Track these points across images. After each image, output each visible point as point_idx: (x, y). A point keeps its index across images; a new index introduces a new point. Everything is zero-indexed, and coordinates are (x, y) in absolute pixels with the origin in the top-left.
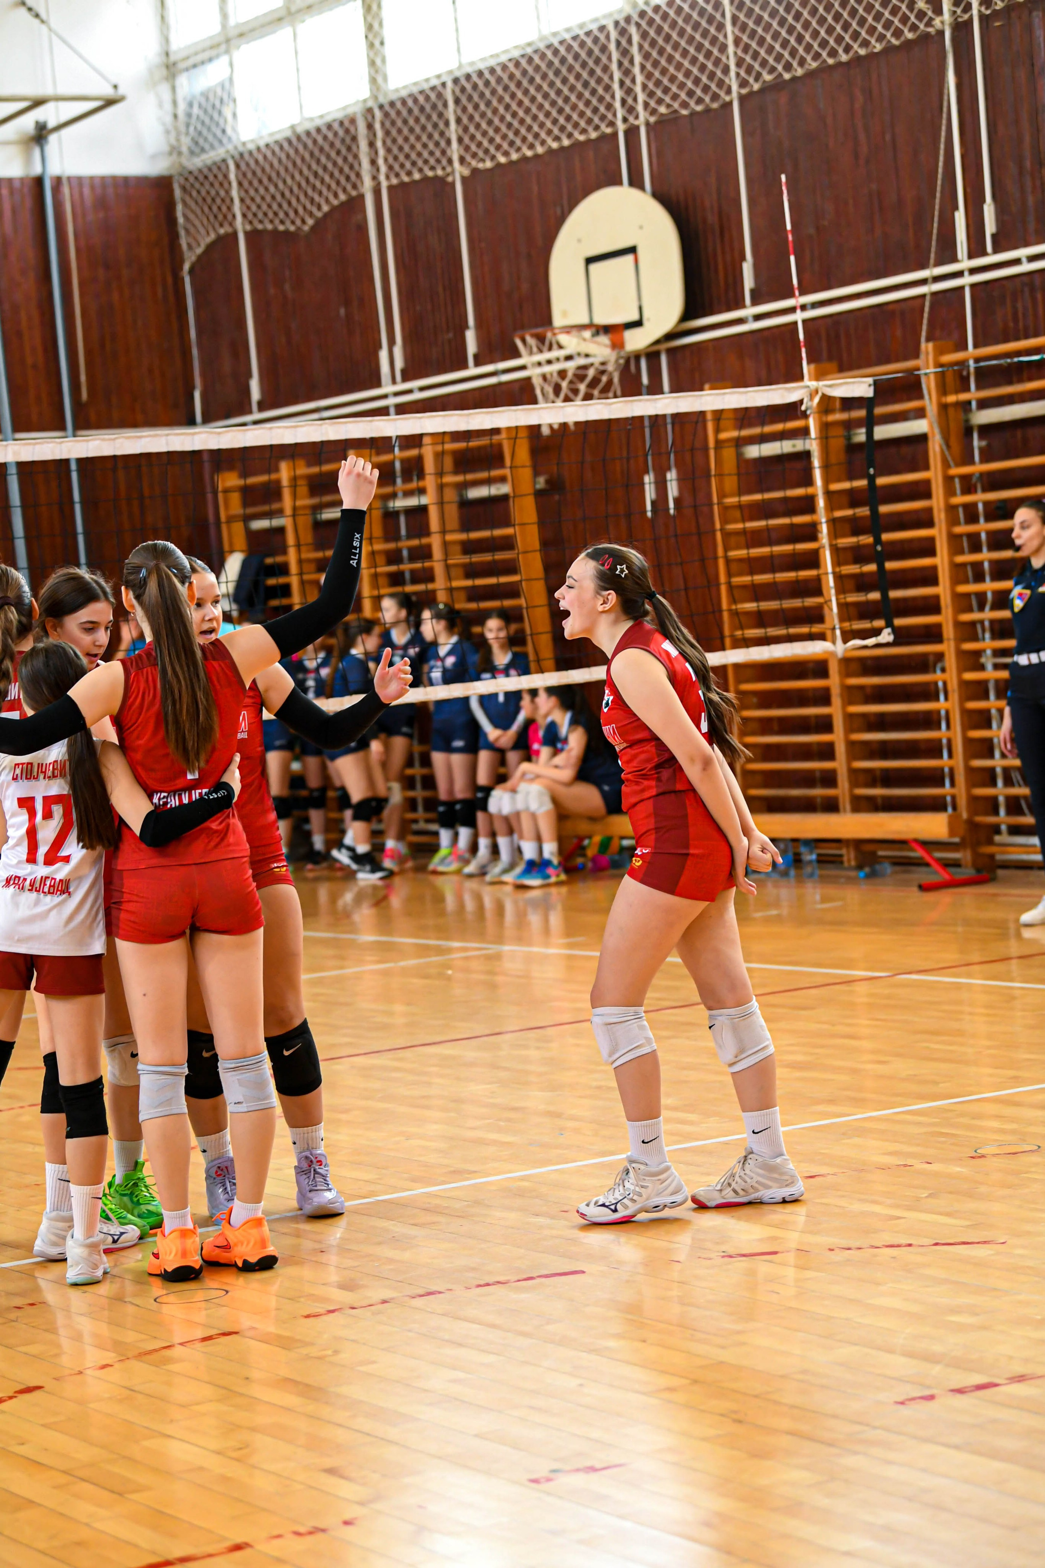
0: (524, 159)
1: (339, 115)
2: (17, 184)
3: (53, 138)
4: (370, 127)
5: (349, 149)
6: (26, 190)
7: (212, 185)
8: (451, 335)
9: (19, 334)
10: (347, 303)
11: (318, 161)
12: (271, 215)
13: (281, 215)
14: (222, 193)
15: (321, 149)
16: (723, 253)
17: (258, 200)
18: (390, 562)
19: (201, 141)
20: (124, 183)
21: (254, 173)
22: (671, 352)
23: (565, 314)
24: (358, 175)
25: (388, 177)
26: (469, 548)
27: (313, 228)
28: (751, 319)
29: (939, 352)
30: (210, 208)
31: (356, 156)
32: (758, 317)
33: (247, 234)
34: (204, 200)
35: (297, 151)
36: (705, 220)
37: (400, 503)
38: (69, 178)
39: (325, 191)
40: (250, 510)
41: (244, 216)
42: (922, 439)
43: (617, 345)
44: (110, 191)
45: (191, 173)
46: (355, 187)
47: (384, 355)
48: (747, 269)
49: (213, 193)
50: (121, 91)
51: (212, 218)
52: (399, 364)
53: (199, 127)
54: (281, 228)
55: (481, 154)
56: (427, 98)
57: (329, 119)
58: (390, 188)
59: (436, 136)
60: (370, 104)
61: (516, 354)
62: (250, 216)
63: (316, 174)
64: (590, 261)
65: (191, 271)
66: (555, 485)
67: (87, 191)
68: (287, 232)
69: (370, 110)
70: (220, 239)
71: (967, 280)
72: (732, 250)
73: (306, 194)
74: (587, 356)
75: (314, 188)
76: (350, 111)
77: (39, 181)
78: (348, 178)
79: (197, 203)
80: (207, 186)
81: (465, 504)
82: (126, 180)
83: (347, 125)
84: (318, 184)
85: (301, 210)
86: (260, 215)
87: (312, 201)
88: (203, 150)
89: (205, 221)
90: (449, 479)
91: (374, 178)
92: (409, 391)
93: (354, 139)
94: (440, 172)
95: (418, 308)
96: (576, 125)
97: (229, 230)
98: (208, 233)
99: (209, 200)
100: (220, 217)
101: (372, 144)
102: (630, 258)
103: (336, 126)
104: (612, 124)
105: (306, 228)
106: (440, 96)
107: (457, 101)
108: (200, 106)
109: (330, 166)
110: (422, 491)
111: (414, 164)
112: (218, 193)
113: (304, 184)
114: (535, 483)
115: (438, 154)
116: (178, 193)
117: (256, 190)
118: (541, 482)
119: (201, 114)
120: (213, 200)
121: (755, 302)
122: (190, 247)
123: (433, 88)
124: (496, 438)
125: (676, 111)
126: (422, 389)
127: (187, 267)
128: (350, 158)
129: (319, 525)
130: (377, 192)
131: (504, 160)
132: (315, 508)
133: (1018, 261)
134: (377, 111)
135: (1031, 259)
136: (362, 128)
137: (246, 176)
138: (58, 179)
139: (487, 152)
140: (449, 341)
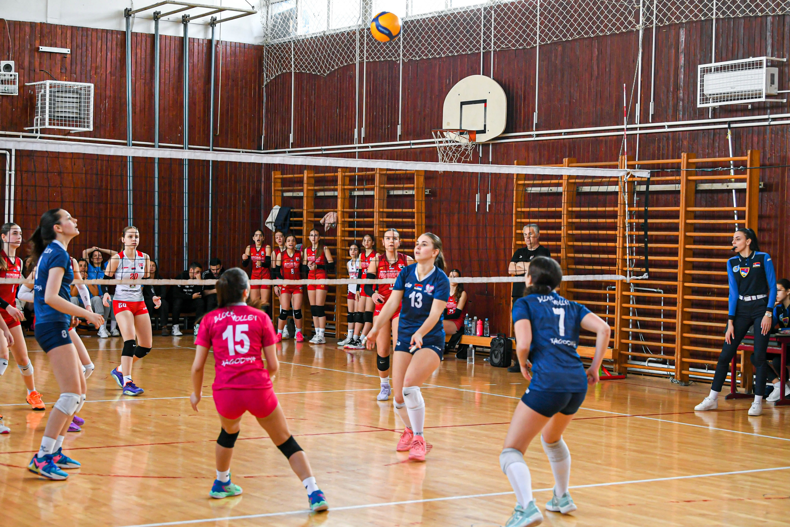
0: (435, 58)
1: (348, 30)
2: (201, 42)
3: (218, 25)
4: (362, 37)
5: (351, 45)
6: (205, 44)
7: (282, 51)
8: (390, 126)
9: (195, 104)
10: (341, 107)
11: (335, 48)
12: (309, 67)
13: (314, 68)
14: (287, 56)
15: (338, 43)
16: (524, 107)
17: (304, 60)
18: (350, 217)
19: (280, 33)
20: (243, 46)
21: (304, 49)
23: (448, 124)
24: (354, 56)
25: (367, 58)
26: (389, 215)
27: (328, 75)
28: (534, 136)
29: (627, 160)
30: (280, 61)
31: (354, 48)
32: (538, 136)
33: (296, 73)
34: (277, 57)
35: (325, 42)
36: (517, 93)
37: (356, 193)
38: (222, 42)
39: (337, 60)
40: (284, 188)
41: (296, 66)
42: (615, 194)
43: (472, 139)
44: (238, 49)
45: (272, 45)
46: (351, 60)
47: (356, 130)
48: (535, 115)
49: (282, 55)
50: (255, 10)
51: (280, 65)
52: (363, 135)
53: (280, 27)
54: (314, 73)
55: (414, 54)
57: (343, 30)
58: (368, 63)
59: (394, 44)
60: (363, 27)
62: (299, 66)
63: (333, 53)
64: (462, 104)
65: (267, 86)
66: (433, 194)
67: (228, 48)
68: (316, 75)
69: (363, 30)
70: (283, 74)
71: (638, 132)
72: (529, 106)
73: (327, 61)
75: (332, 58)
76: (354, 28)
77: (210, 42)
78: (348, 57)
79: (274, 58)
80: (280, 51)
81: (389, 196)
82: (245, 45)
83: (351, 34)
84: (334, 57)
85: (324, 67)
86: (304, 67)
87: (330, 64)
88: (280, 37)
89: (277, 66)
90: (384, 186)
91: (361, 58)
92: (368, 147)
93: (354, 41)
94: (394, 59)
95: (375, 113)
96: (461, 47)
97: (288, 71)
98: (277, 72)
99: (280, 58)
100: (284, 65)
101: (362, 44)
102: (483, 105)
103: (346, 34)
104: (478, 49)
105: (325, 74)
107: (406, 31)
108: (281, 19)
109: (340, 50)
110: (373, 189)
111: (381, 54)
112: (285, 55)
113: (327, 56)
114: (425, 191)
115: (393, 51)
116: (265, 53)
117: (304, 56)
118: (428, 192)
120: (282, 58)
121: (537, 129)
122: (267, 76)
125: (510, 47)
126: (372, 147)
127: (265, 83)
128: (351, 48)
129: (317, 198)
130: (361, 64)
131: (425, 58)
132: (316, 191)
133: (663, 127)
134: (366, 30)
135: (669, 127)
136: (358, 36)
137: (299, 49)
138: (218, 41)
139: (417, 53)
140: (388, 128)
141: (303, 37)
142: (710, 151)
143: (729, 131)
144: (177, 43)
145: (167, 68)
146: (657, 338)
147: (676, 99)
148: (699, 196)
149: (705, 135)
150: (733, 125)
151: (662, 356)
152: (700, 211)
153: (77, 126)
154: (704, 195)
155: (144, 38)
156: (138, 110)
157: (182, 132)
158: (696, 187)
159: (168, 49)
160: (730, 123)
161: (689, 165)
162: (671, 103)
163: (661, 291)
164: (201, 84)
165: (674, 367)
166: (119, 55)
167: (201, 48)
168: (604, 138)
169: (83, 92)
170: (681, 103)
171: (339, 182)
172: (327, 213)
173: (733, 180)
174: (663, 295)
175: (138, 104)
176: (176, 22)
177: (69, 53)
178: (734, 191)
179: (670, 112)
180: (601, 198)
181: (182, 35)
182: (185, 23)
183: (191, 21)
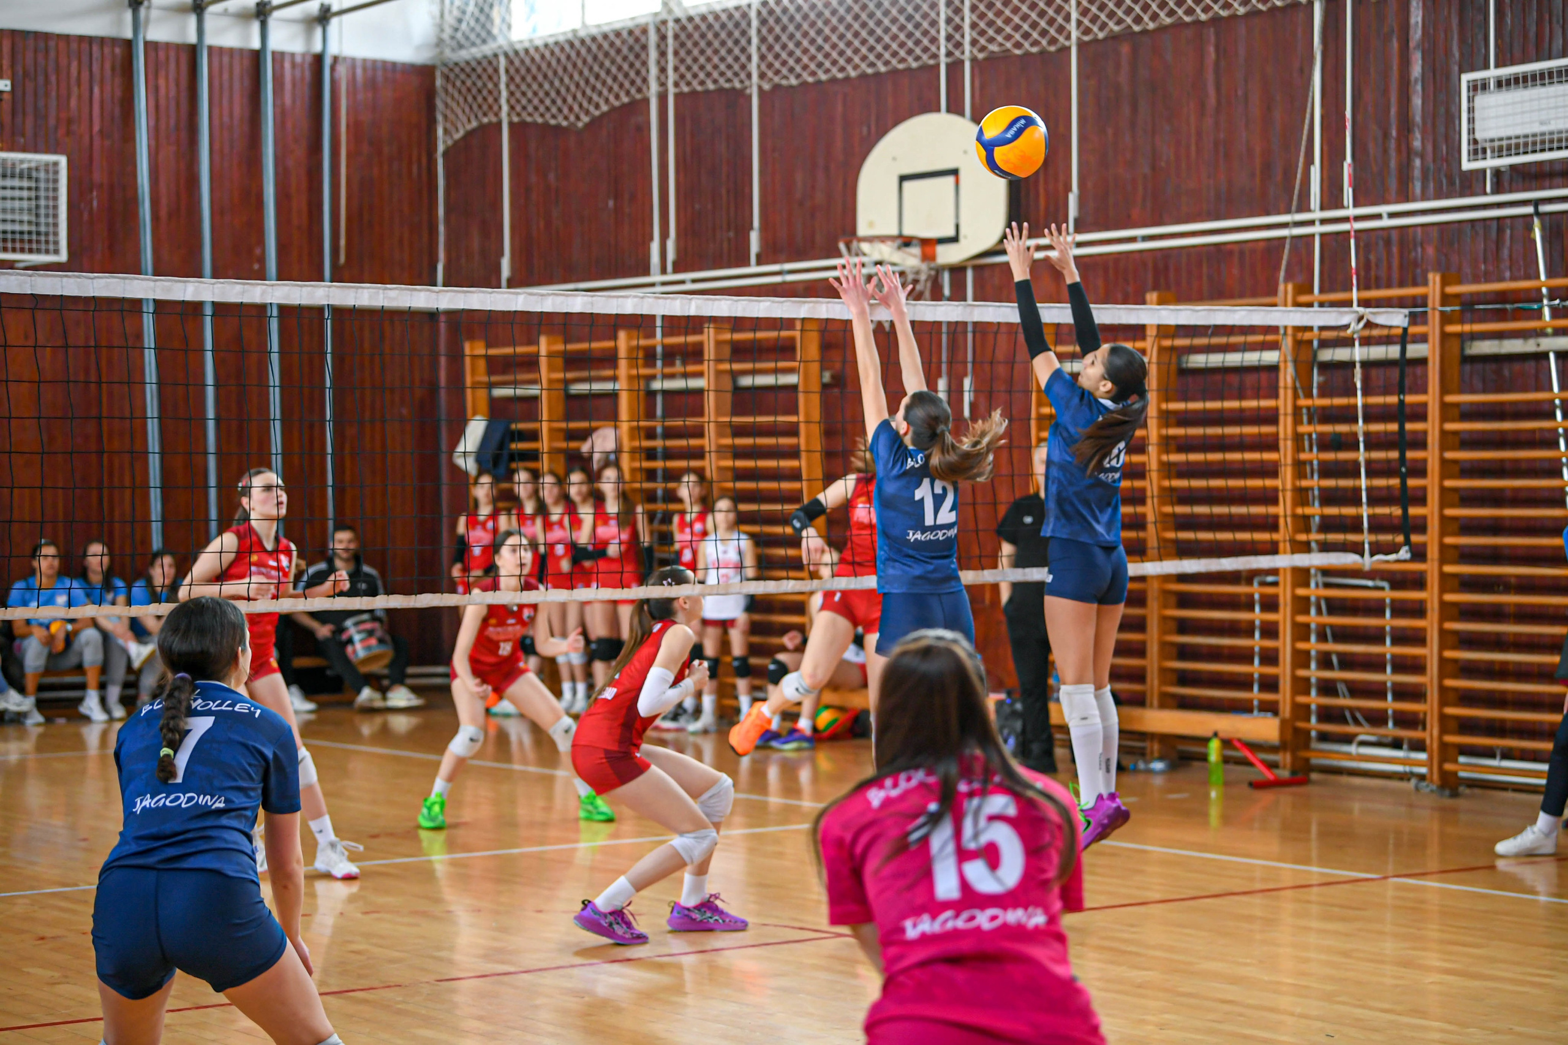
0: (834, 80)
1: (630, 24)
2: (298, 59)
3: (334, 22)
4: (663, 38)
5: (637, 56)
6: (307, 66)
7: (479, 77)
8: (731, 234)
10: (617, 196)
11: (601, 65)
12: (542, 109)
13: (554, 110)
14: (490, 86)
15: (606, 54)
16: (1046, 182)
17: (530, 94)
18: (647, 439)
19: (473, 37)
20: (390, 69)
21: (528, 70)
23: (872, 225)
24: (645, 80)
25: (676, 84)
26: (739, 431)
27: (587, 125)
29: (1298, 292)
30: (475, 98)
31: (644, 63)
33: (511, 124)
34: (469, 90)
35: (578, 53)
37: (659, 385)
38: (345, 59)
39: (605, 92)
40: (494, 379)
41: (511, 108)
42: (1274, 369)
43: (929, 258)
44: (380, 73)
45: (456, 64)
46: (639, 90)
47: (655, 247)
48: (1072, 199)
49: (479, 84)
51: (475, 107)
52: (671, 256)
53: (472, 23)
54: (553, 122)
55: (784, 71)
56: (730, 16)
57: (617, 26)
58: (678, 96)
59: (737, 51)
60: (664, 16)
62: (518, 108)
63: (597, 77)
64: (903, 178)
65: (445, 154)
66: (840, 381)
67: (359, 72)
68: (558, 127)
69: (664, 22)
70: (482, 127)
71: (1318, 229)
72: (1057, 181)
73: (584, 93)
75: (594, 89)
76: (642, 21)
77: (318, 59)
78: (633, 83)
79: (460, 92)
80: (474, 77)
81: (738, 390)
82: (394, 64)
83: (637, 34)
84: (599, 86)
85: (576, 108)
87: (590, 100)
88: (473, 44)
89: (467, 110)
90: (726, 366)
91: (663, 84)
92: (683, 282)
93: (644, 47)
94: (738, 85)
95: (697, 206)
96: (895, 54)
97: (494, 119)
98: (469, 120)
99: (474, 91)
100: (485, 107)
101: (663, 54)
102: (951, 179)
103: (625, 34)
104: (935, 56)
105: (580, 125)
106: (745, 15)
107: (764, 22)
108: (475, 6)
109: (614, 70)
110: (699, 375)
111: (708, 75)
112: (485, 85)
113: (582, 83)
114: (821, 377)
115: (736, 67)
116: (439, 82)
117: (529, 86)
118: (827, 377)
119: (477, 13)
120: (480, 91)
122: (446, 131)
123: (736, 8)
124: (785, 332)
125: (1008, 50)
126: (694, 281)
127: (441, 148)
128: (638, 64)
129: (570, 398)
130: (663, 98)
131: (810, 80)
132: (567, 382)
133: (1378, 216)
134: (671, 24)
135: (1392, 215)
136: (653, 38)
137: (517, 71)
138: (336, 59)
139: (791, 70)
140: (729, 240)
141: (527, 45)
142: (1491, 268)
143: (1536, 221)
144: (246, 62)
145: (226, 119)
146: (1377, 692)
147: (1404, 155)
148: (1468, 368)
149: (1477, 233)
150: (1545, 208)
151: (1391, 730)
152: (1472, 404)
153: (31, 251)
154: (1479, 366)
155: (172, 54)
156: (163, 213)
157: (262, 257)
158: (1462, 349)
159: (226, 76)
160: (1537, 203)
161: (1446, 299)
162: (1393, 164)
163: (1385, 584)
164: (300, 151)
165: (1423, 756)
166: (118, 93)
167: (298, 73)
168: (1236, 248)
169: (42, 175)
170: (1417, 162)
171: (623, 364)
172: (596, 429)
173: (1549, 330)
174: (1388, 595)
175: (164, 201)
176: (243, 16)
177: (8, 88)
178: (1552, 356)
179: (1393, 183)
180: (1235, 379)
181: (256, 44)
182: (262, 18)
183: (276, 14)
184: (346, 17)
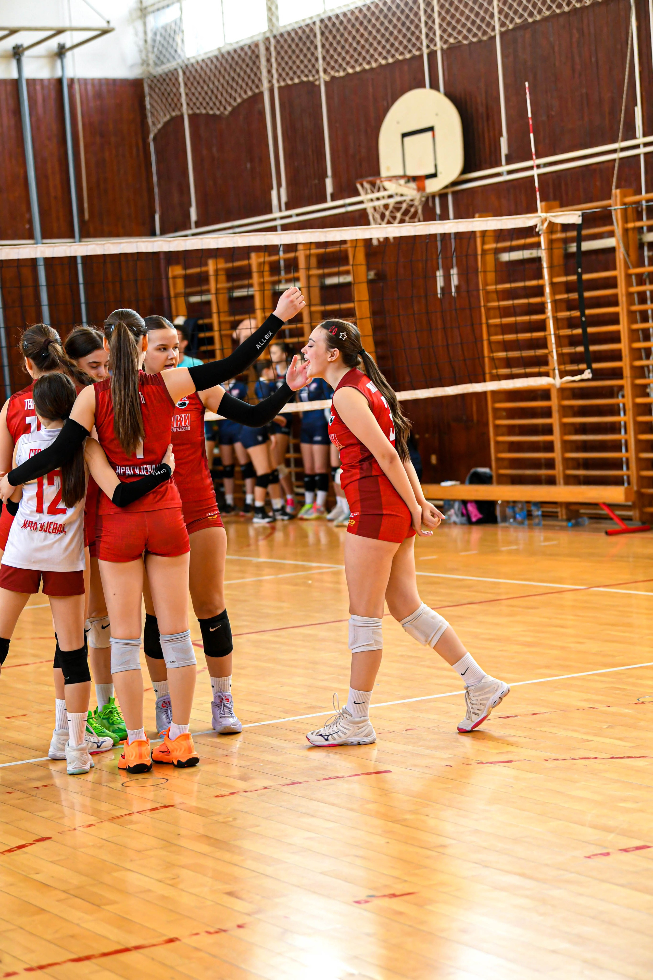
0: (364, 71)
1: (248, 42)
2: (46, 83)
3: (69, 54)
4: (268, 49)
5: (254, 63)
6: (52, 87)
7: (168, 84)
8: (316, 181)
9: (46, 177)
10: (252, 160)
11: (235, 71)
12: (205, 104)
13: (211, 104)
14: (174, 90)
15: (237, 63)
16: (489, 131)
17: (197, 94)
19: (162, 57)
20: (113, 82)
21: (194, 78)
22: (454, 193)
23: (388, 169)
24: (260, 80)
25: (278, 81)
27: (231, 113)
28: (505, 173)
29: (624, 195)
30: (167, 99)
31: (258, 68)
32: (510, 172)
33: (190, 116)
34: (163, 94)
35: (221, 64)
36: (477, 110)
38: (79, 80)
39: (239, 89)
40: (189, 290)
41: (188, 104)
42: (612, 250)
43: (421, 189)
44: (104, 88)
45: (155, 77)
46: (257, 87)
47: (274, 193)
48: (504, 142)
49: (168, 89)
50: (112, 25)
51: (168, 106)
52: (284, 199)
53: (160, 48)
54: (211, 112)
55: (337, 67)
56: (304, 32)
57: (242, 44)
58: (280, 88)
59: (309, 56)
60: (268, 35)
61: (357, 194)
62: (192, 105)
63: (233, 79)
64: (404, 135)
65: (155, 139)
66: (380, 276)
67: (89, 87)
68: (214, 115)
69: (268, 39)
70: (173, 119)
71: (642, 150)
72: (494, 129)
73: (227, 91)
74: (402, 195)
75: (232, 87)
76: (255, 39)
77: (60, 81)
78: (253, 82)
79: (158, 96)
80: (165, 85)
81: (324, 288)
82: (114, 81)
83: (253, 48)
84: (234, 85)
85: (223, 101)
86: (198, 104)
87: (231, 95)
88: (163, 63)
89: (163, 108)
90: (314, 272)
91: (270, 82)
92: (290, 216)
93: (258, 57)
94: (311, 78)
95: (296, 164)
96: (397, 50)
97: (179, 113)
98: (165, 115)
99: (166, 95)
100: (173, 105)
101: (268, 60)
102: (429, 134)
103: (246, 48)
104: (419, 49)
105: (227, 113)
106: (312, 30)
107: (322, 34)
108: (161, 35)
109: (242, 74)
111: (295, 73)
112: (171, 90)
114: (367, 275)
115: (310, 67)
116: (146, 89)
117: (196, 89)
118: (372, 275)
119: (162, 40)
120: (169, 94)
121: (508, 162)
122: (154, 124)
123: (307, 25)
124: (344, 246)
125: (460, 42)
126: (298, 215)
127: (151, 136)
128: (255, 69)
129: (232, 300)
130: (271, 90)
131: (351, 71)
132: (230, 290)
134: (272, 39)
136: (263, 50)
137: (189, 79)
138: (72, 80)
139: (341, 66)
140: (315, 185)
141: (193, 61)
144: (9, 88)
157: (30, 221)
164: (53, 146)
167: (46, 92)
171: (255, 275)
172: (240, 321)
181: (15, 75)
182: (17, 57)
183: (27, 53)
184: (76, 50)
